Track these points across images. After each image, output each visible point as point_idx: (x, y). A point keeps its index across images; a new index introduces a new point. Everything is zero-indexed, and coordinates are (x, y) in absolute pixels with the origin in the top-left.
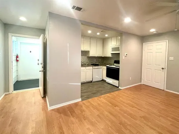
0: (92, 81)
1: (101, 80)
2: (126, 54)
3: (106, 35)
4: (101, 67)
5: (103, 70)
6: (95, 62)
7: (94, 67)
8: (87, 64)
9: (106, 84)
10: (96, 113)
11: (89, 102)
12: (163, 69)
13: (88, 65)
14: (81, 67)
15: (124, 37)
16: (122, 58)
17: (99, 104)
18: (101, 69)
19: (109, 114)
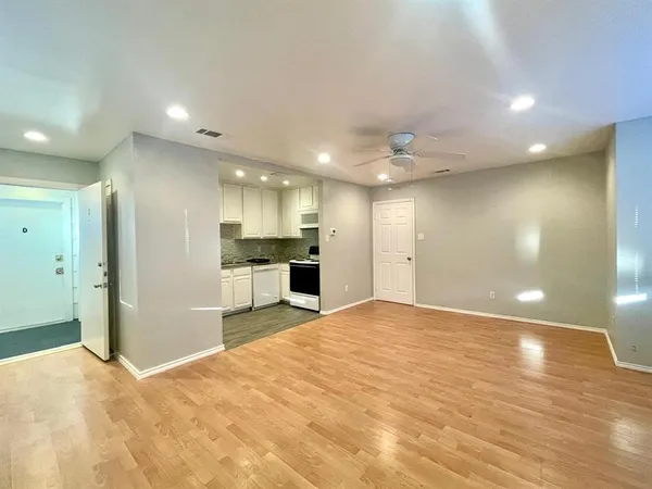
0: (251, 308)
1: (279, 304)
2: (332, 229)
3: (286, 183)
4: (277, 265)
5: (280, 274)
6: (258, 252)
7: (257, 268)
8: (236, 260)
9: (291, 310)
10: (262, 363)
11: (244, 349)
12: (409, 259)
13: (240, 264)
14: (223, 268)
15: (325, 188)
16: (324, 241)
17: (268, 349)
18: (277, 272)
19: (290, 360)
